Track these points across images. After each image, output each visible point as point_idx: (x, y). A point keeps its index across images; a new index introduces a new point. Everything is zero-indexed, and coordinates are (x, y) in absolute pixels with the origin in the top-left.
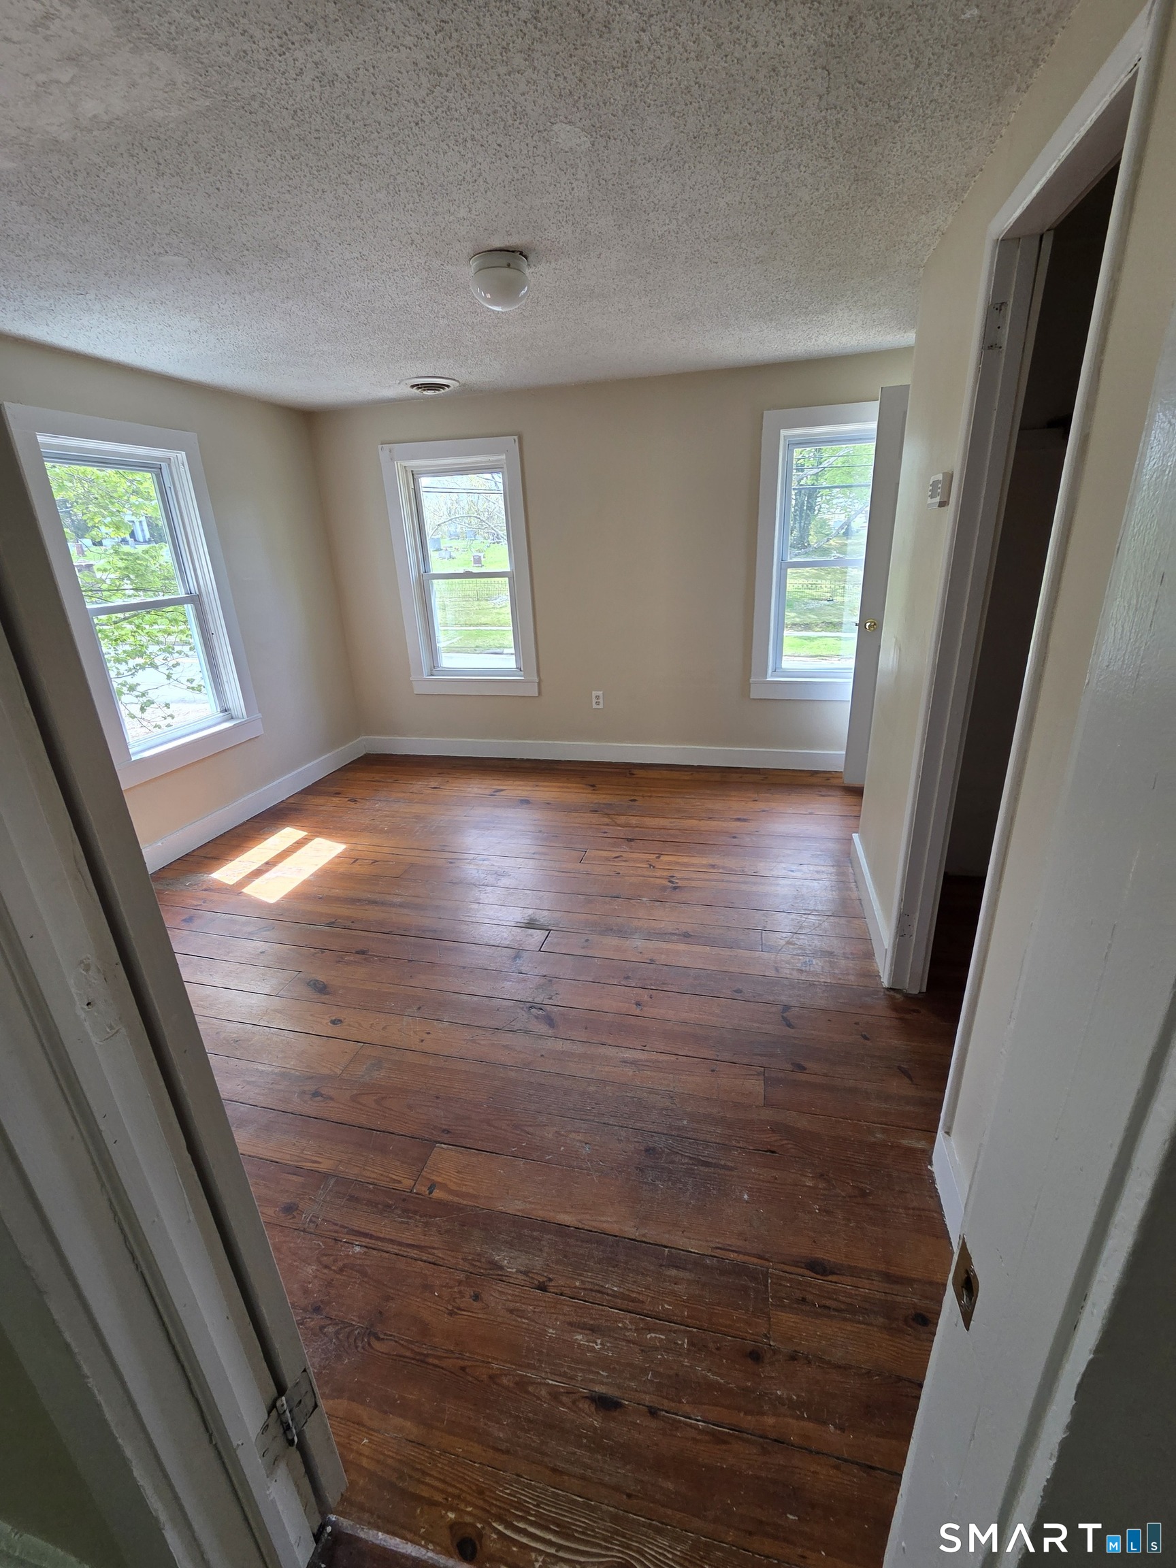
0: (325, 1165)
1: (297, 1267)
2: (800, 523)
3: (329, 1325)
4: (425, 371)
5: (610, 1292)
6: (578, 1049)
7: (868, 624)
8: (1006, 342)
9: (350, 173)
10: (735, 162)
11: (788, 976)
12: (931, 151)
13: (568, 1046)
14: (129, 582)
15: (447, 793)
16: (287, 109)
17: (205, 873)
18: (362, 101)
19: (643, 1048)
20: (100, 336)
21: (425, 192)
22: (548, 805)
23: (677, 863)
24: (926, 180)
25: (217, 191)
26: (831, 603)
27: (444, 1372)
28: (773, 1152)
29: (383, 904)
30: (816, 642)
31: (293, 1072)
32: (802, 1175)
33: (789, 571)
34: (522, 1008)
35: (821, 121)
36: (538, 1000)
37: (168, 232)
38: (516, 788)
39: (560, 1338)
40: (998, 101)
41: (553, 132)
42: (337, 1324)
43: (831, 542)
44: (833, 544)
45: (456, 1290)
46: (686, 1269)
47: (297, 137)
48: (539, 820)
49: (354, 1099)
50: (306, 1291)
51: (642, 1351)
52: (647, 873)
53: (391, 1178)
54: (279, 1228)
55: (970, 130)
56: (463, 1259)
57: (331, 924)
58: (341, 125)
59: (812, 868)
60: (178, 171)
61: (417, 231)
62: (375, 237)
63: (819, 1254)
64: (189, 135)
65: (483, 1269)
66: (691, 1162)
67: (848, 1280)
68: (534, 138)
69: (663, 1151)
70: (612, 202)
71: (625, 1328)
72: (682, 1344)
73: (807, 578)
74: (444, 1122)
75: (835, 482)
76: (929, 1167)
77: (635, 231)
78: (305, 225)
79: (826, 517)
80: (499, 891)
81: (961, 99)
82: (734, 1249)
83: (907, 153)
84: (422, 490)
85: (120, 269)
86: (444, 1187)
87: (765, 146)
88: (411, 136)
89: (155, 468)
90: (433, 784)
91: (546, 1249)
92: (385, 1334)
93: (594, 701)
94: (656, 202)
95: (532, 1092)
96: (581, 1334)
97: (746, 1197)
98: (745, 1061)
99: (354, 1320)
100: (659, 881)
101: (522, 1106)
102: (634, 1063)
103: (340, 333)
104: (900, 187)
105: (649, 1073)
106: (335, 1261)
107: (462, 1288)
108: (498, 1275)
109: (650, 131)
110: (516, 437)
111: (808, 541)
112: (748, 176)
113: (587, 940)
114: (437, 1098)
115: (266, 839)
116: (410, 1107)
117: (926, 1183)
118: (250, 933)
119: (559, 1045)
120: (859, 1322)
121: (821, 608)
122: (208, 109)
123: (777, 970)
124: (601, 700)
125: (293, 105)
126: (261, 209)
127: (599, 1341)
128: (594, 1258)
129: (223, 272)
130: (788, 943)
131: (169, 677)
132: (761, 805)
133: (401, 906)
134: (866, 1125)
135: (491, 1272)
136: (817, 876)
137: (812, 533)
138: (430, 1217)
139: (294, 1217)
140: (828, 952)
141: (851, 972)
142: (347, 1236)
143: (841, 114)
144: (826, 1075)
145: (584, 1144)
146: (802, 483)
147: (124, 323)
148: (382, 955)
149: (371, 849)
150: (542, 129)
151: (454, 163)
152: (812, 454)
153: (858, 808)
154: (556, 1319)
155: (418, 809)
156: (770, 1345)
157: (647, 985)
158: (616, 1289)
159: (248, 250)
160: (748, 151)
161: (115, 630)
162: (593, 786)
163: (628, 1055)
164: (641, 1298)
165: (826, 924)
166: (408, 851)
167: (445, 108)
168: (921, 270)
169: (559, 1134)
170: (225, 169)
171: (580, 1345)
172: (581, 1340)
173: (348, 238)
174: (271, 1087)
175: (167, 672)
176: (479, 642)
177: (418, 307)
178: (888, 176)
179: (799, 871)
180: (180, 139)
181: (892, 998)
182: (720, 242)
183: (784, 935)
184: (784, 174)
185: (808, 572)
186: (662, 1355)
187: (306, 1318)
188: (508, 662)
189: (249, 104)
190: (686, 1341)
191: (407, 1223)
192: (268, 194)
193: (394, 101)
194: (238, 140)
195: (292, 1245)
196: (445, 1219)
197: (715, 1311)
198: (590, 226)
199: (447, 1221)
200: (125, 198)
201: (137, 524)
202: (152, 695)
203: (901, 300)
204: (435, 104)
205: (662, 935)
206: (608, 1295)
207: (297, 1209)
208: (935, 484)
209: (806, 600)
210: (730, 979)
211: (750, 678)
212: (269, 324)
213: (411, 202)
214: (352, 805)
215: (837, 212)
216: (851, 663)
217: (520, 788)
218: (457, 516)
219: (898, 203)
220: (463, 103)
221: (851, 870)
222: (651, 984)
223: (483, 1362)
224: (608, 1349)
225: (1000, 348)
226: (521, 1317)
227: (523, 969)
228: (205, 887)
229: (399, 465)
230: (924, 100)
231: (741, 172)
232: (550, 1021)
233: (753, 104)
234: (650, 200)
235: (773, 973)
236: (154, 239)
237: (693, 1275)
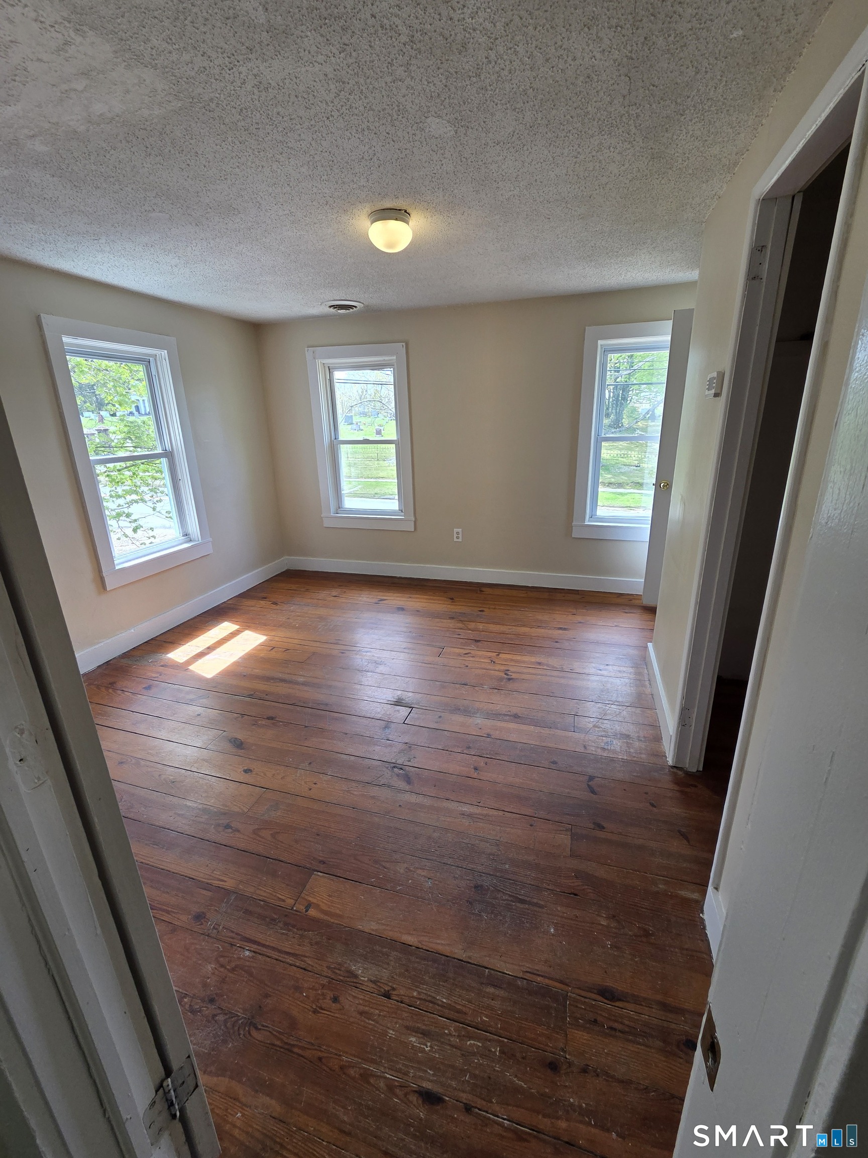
0: (229, 884)
1: (200, 964)
2: (616, 409)
3: (220, 1014)
4: (340, 296)
5: (440, 1003)
6: (427, 802)
7: (662, 484)
8: (766, 275)
9: (281, 154)
10: (561, 145)
11: (594, 753)
12: (709, 137)
13: (420, 799)
14: (130, 441)
15: (344, 601)
16: (235, 108)
17: (163, 653)
18: (289, 102)
19: (478, 804)
20: (110, 269)
21: (335, 167)
22: (417, 613)
23: (512, 660)
24: (705, 157)
25: (187, 166)
26: (638, 468)
27: (305, 1060)
28: (576, 895)
29: (290, 682)
30: (626, 497)
31: (212, 808)
32: (598, 915)
33: (603, 444)
34: (387, 768)
35: (624, 114)
36: (400, 762)
37: (154, 196)
38: (395, 599)
39: (398, 1040)
40: (759, 99)
41: (426, 124)
42: (226, 1014)
43: (639, 423)
44: (641, 425)
45: (319, 992)
46: (500, 987)
47: (243, 128)
48: (410, 623)
49: (255, 832)
50: (205, 985)
51: (463, 1055)
52: (489, 667)
53: (279, 898)
54: (190, 932)
55: (738, 120)
56: (327, 967)
57: (250, 696)
58: (274, 119)
59: (615, 668)
60: (160, 152)
61: (331, 195)
62: (300, 199)
63: (609, 983)
64: (167, 126)
65: (342, 976)
66: (510, 899)
67: (631, 1006)
68: (413, 128)
69: (489, 888)
70: (471, 174)
71: (450, 1034)
72: (495, 1052)
73: (620, 450)
74: (321, 855)
75: (643, 380)
76: (701, 915)
77: (489, 195)
78: (250, 191)
79: (635, 405)
80: (376, 676)
81: (731, 97)
82: (541, 974)
83: (691, 138)
84: (335, 381)
85: (122, 222)
86: (317, 907)
87: (583, 133)
88: (324, 127)
89: (146, 362)
90: (334, 593)
91: (392, 963)
92: (263, 1026)
93: (455, 535)
94: (504, 174)
95: (390, 835)
96: (415, 1036)
97: (552, 930)
98: (557, 819)
99: (239, 1012)
100: (497, 673)
101: (381, 846)
102: (470, 816)
103: (277, 268)
104: (686, 163)
105: (481, 824)
106: (229, 962)
107: (325, 991)
108: (354, 982)
109: (498, 123)
110: (404, 344)
111: (622, 423)
112: (571, 155)
113: (440, 717)
114: (318, 835)
115: (210, 630)
116: (296, 841)
117: (699, 927)
118: (191, 700)
119: (413, 798)
120: (639, 1044)
121: (631, 472)
122: (181, 108)
123: (585, 747)
124: (460, 536)
125: (239, 105)
126: (219, 180)
127: (429, 1044)
128: (429, 973)
129: (194, 224)
130: (595, 726)
131: (154, 509)
132: (579, 618)
133: (304, 684)
134: (651, 877)
135: (348, 979)
136: (620, 675)
137: (624, 417)
138: (305, 931)
139: (202, 924)
140: (625, 734)
141: (643, 752)
142: (240, 942)
143: (640, 109)
144: (620, 834)
145: (427, 879)
146: (618, 380)
147: (126, 259)
148: (286, 721)
149: (285, 640)
150: (418, 121)
151: (355, 146)
152: (625, 360)
153: (652, 623)
154: (396, 1023)
155: (322, 611)
156: (566, 1058)
157: (484, 754)
158: (444, 1001)
159: (211, 208)
160: (571, 137)
161: (118, 476)
162: (452, 599)
163: (466, 809)
164: (464, 1009)
165: (625, 713)
166: (311, 642)
167: (348, 107)
168: (704, 224)
169: (409, 869)
170: (193, 151)
171: (413, 1046)
172: (415, 1042)
173: (281, 200)
174: (195, 819)
175: (152, 506)
176: (377, 490)
177: (332, 250)
178: (676, 155)
179: (605, 670)
180: (161, 130)
181: (675, 774)
182: (551, 203)
183: (592, 720)
184: (598, 154)
185: (621, 445)
186: (478, 1059)
187: (203, 1007)
188: (393, 505)
189: (209, 105)
190: (498, 1049)
191: (287, 934)
192: (224, 168)
193: (312, 102)
194: (201, 130)
195: (197, 947)
196: (316, 933)
197: (523, 1025)
198: (456, 191)
199: (317, 935)
200: (124, 172)
201: (141, 401)
202: (141, 522)
203: (689, 246)
204: (341, 104)
205: (496, 716)
206: (438, 1005)
207: (205, 917)
208: (711, 380)
209: (619, 465)
210: (548, 752)
211: (572, 522)
212: (227, 262)
213: (325, 174)
214: (274, 607)
215: (639, 182)
216: (649, 513)
217: (398, 599)
218: (365, 400)
219: (684, 175)
220: (360, 102)
221: (646, 671)
222: (487, 754)
223: (336, 1054)
224: (435, 1052)
225: (761, 279)
226: (369, 1019)
227: (391, 737)
228: (162, 664)
229: (319, 362)
230: (703, 98)
231: (566, 151)
232: (408, 779)
233: (574, 102)
234: (499, 173)
235: (582, 750)
236: (145, 200)
237: (507, 994)
